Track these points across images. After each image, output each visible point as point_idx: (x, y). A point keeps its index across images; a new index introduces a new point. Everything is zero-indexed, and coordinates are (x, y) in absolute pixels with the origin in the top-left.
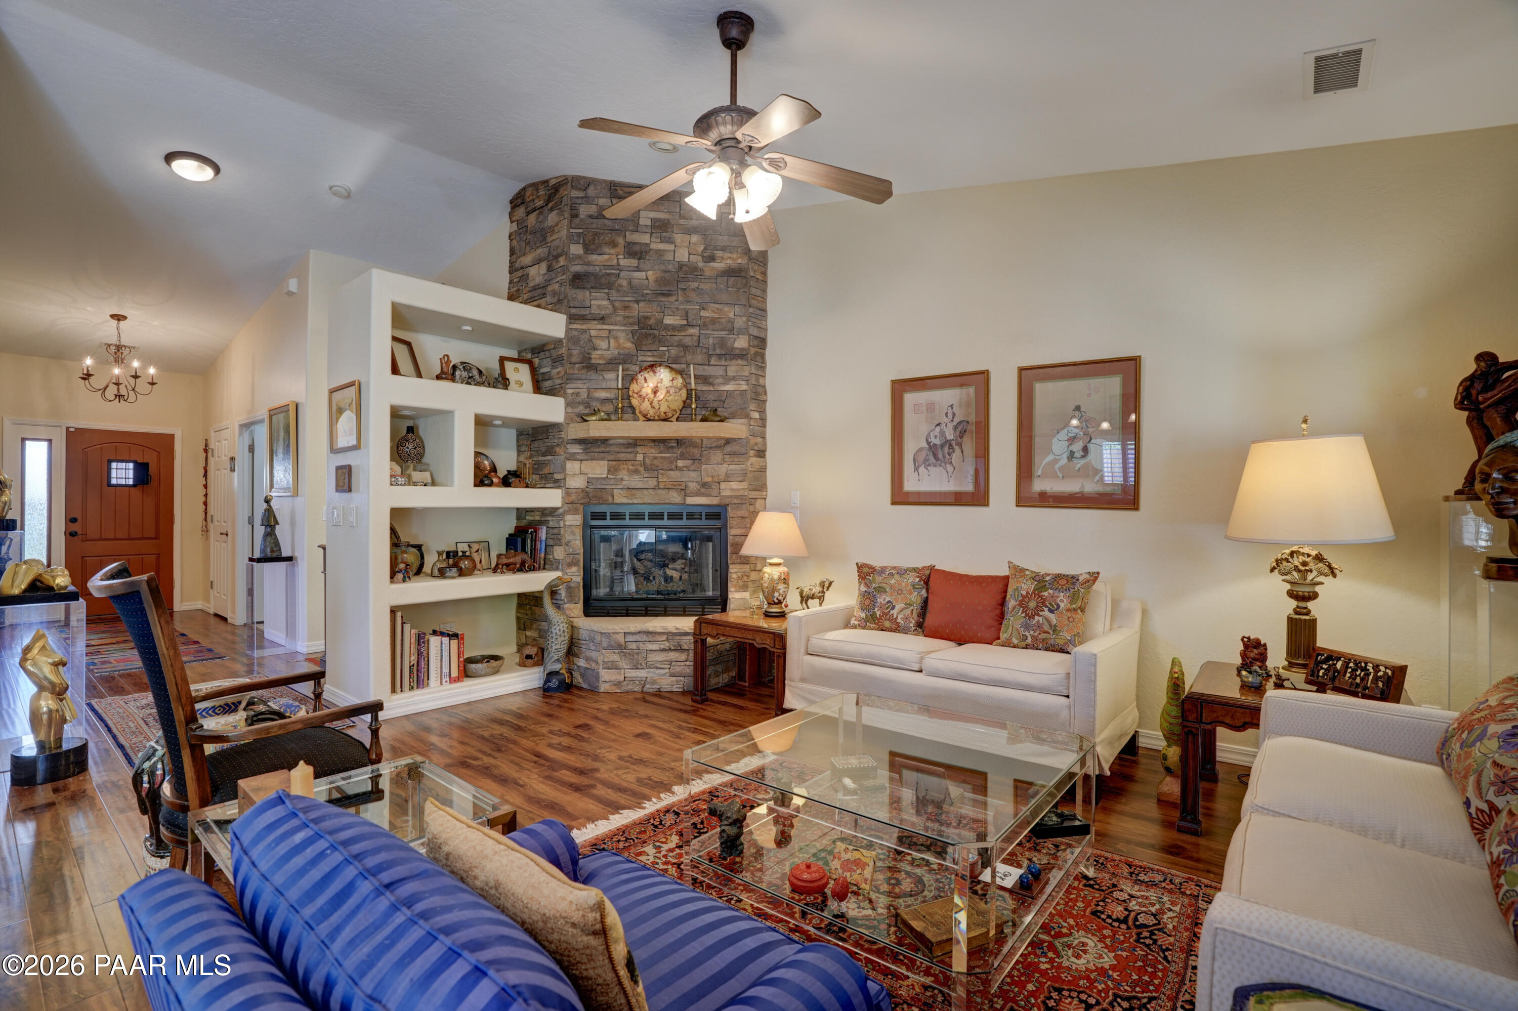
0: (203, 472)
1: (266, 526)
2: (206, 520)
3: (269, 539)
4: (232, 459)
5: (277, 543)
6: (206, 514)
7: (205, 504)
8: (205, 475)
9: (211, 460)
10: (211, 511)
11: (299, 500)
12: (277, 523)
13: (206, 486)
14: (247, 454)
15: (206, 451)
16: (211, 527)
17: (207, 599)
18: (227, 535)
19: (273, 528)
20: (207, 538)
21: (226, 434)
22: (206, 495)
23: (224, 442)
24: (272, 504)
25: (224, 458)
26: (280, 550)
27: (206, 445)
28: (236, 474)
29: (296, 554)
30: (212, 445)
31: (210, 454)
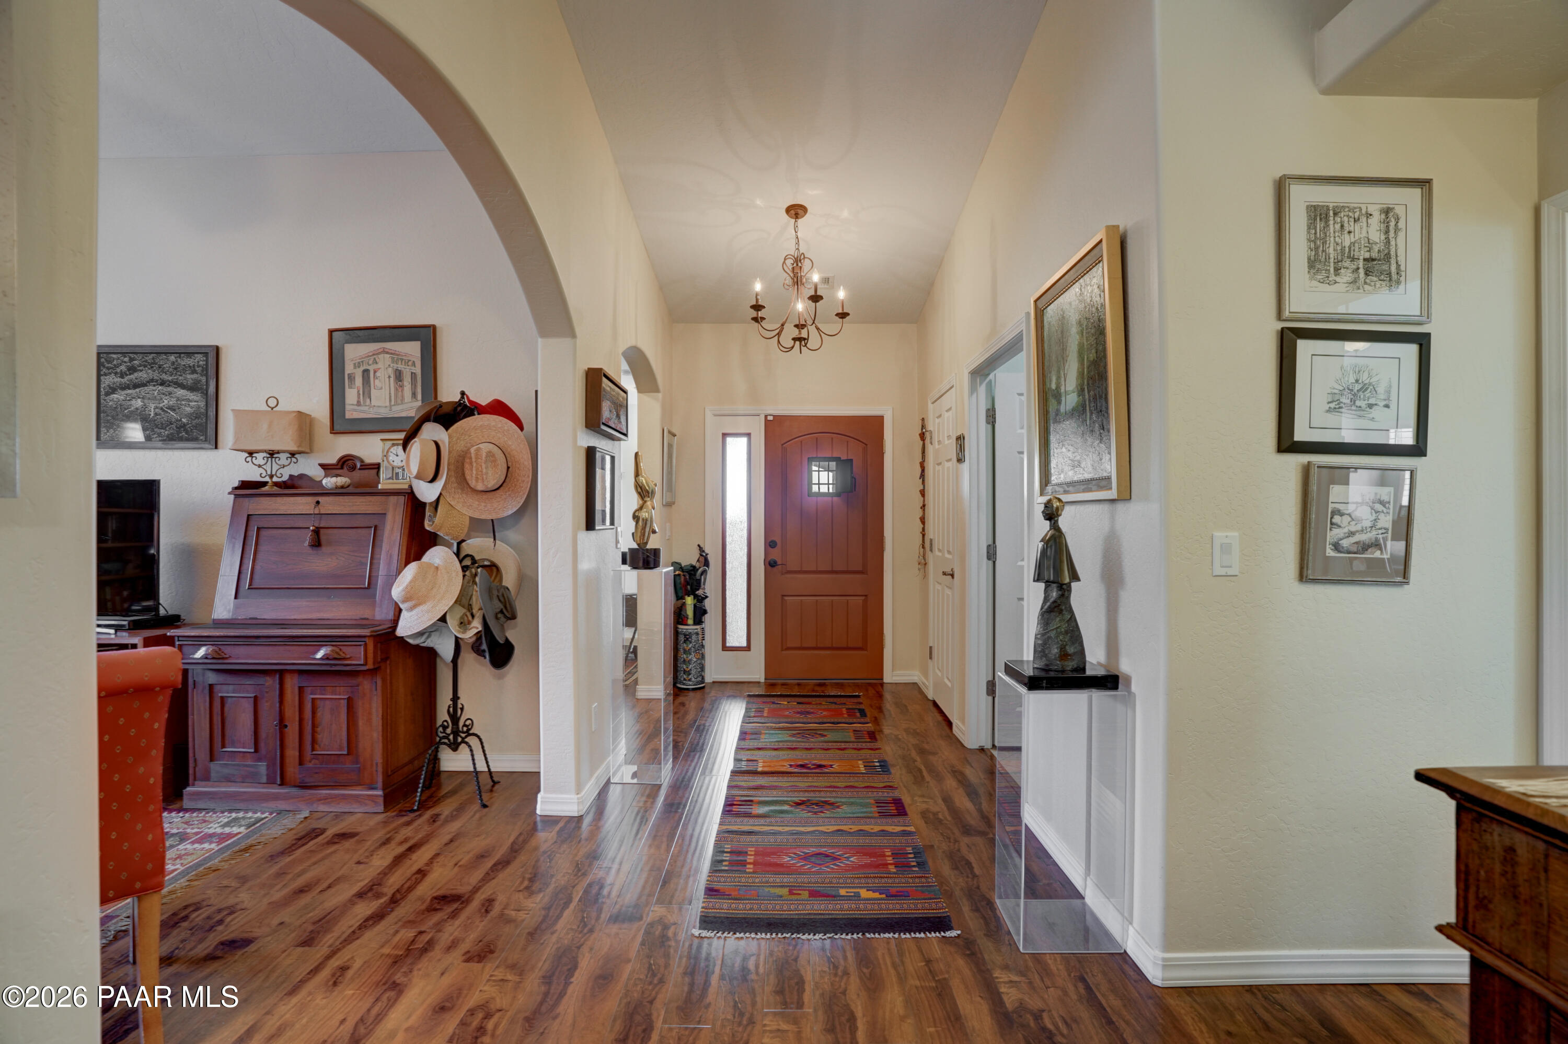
0: (920, 470)
1: (1048, 583)
2: (923, 547)
3: (1056, 623)
4: (960, 439)
5: (1074, 634)
6: (924, 536)
7: (923, 520)
8: (922, 476)
9: (930, 449)
10: (930, 534)
11: (1128, 513)
12: (1075, 577)
13: (923, 493)
14: (983, 427)
15: (922, 436)
16: (930, 558)
17: (925, 672)
18: (952, 576)
19: (1065, 591)
20: (925, 576)
21: (949, 400)
22: (923, 507)
23: (946, 415)
24: (1063, 522)
25: (947, 442)
26: (1082, 652)
27: (923, 427)
28: (965, 466)
29: (1125, 666)
30: (930, 426)
31: (927, 441)
